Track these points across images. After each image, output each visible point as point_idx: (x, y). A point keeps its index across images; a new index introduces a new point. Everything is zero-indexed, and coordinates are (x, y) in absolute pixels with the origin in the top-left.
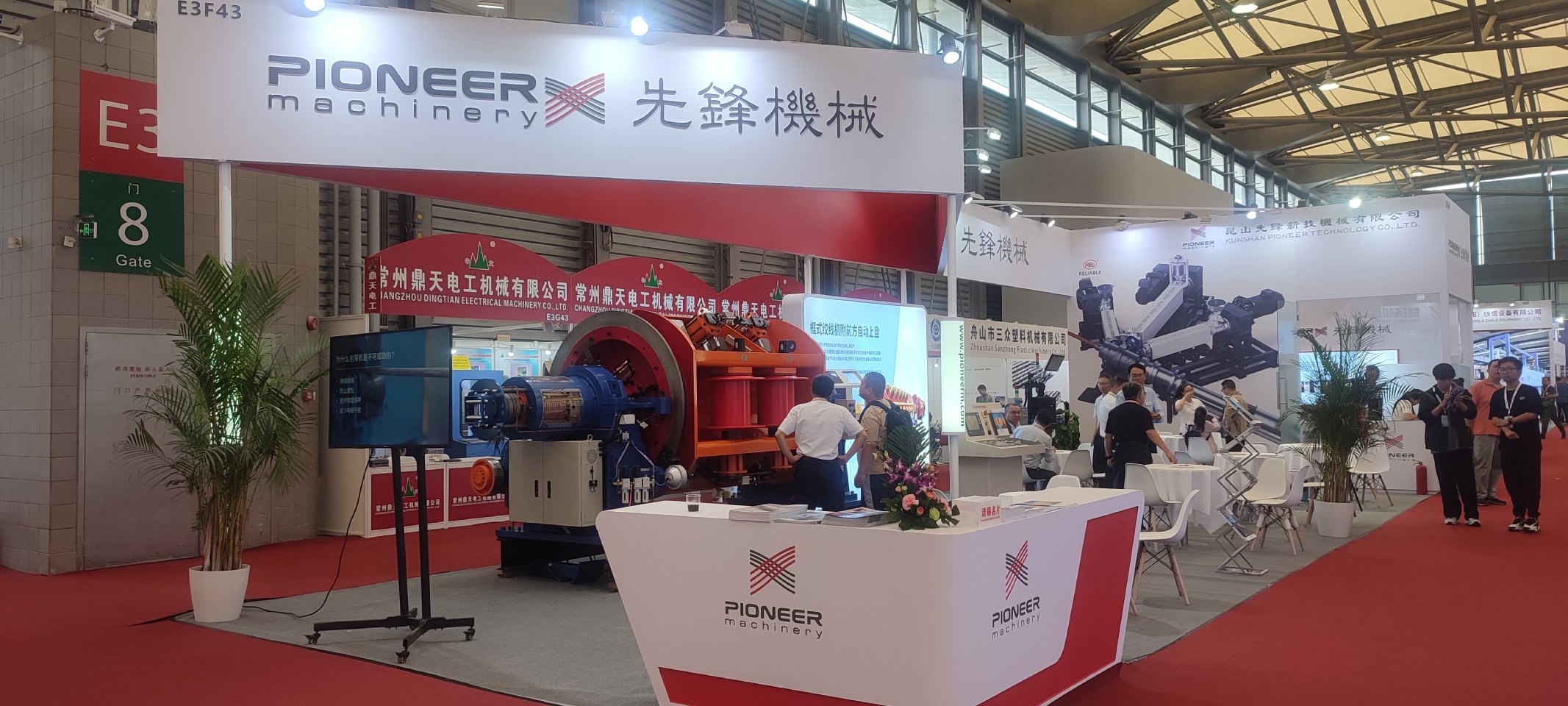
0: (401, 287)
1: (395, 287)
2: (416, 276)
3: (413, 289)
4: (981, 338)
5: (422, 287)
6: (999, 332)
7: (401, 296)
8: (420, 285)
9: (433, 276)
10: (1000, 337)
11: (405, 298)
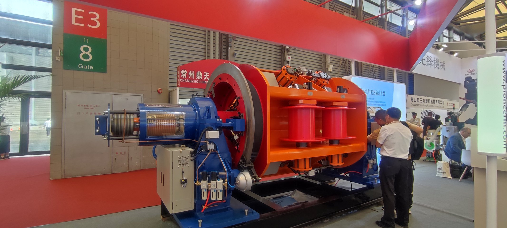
0: (192, 78)
1: (189, 77)
2: (198, 74)
3: (197, 78)
4: (415, 101)
5: (201, 78)
6: (421, 100)
7: (192, 81)
8: (200, 77)
9: (205, 74)
10: (421, 101)
11: (194, 81)
